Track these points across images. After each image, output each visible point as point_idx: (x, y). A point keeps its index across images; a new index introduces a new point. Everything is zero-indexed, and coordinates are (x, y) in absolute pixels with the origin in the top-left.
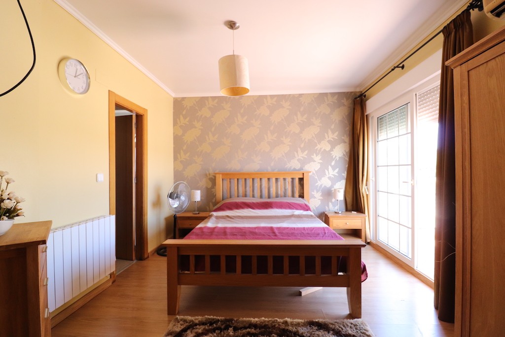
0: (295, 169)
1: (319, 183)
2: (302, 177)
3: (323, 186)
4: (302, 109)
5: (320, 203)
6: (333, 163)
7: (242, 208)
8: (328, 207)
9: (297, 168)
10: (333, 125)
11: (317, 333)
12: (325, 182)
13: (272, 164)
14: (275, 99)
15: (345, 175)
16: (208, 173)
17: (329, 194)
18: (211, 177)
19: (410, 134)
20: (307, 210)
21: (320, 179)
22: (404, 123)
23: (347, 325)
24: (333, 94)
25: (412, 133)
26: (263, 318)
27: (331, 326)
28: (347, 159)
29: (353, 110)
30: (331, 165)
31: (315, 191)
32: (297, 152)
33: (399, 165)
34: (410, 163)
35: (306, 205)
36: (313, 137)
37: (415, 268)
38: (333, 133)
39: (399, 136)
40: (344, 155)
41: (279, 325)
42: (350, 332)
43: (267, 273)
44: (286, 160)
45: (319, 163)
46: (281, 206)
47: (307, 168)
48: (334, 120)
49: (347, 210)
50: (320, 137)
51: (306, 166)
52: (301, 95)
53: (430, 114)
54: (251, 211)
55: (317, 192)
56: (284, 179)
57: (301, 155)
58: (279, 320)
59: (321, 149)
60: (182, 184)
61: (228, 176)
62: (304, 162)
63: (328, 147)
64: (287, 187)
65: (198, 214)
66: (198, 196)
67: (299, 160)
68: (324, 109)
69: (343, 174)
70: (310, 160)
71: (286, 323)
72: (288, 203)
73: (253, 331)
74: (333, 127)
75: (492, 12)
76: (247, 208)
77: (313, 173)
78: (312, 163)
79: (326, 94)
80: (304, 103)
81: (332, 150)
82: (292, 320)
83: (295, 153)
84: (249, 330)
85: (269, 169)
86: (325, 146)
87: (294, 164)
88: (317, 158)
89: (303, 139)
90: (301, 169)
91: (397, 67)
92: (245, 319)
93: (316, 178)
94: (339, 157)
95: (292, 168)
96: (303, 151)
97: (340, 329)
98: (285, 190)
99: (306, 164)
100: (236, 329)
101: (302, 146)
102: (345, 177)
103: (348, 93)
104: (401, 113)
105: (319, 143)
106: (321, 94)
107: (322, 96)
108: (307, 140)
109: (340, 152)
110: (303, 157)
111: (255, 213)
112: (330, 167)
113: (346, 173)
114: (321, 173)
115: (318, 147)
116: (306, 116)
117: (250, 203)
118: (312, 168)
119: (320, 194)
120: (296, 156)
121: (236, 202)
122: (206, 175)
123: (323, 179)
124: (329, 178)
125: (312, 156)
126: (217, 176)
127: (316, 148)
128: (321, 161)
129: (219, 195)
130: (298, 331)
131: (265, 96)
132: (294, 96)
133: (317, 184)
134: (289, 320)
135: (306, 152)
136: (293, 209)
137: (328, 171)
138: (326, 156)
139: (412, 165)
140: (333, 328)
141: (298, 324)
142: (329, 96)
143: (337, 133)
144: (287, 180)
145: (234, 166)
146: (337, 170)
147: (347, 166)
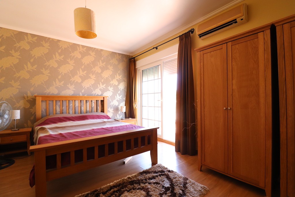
0: (98, 95)
1: (112, 104)
2: (103, 100)
3: (114, 105)
4: (102, 59)
5: (112, 115)
6: (119, 92)
7: (65, 121)
8: (117, 117)
9: (99, 95)
10: (119, 71)
11: (147, 176)
12: (115, 103)
13: (83, 91)
14: (85, 48)
15: (125, 99)
16: (25, 95)
17: (116, 109)
18: (29, 99)
19: (160, 79)
20: (109, 119)
21: (112, 101)
22: (157, 74)
23: (156, 168)
24: (119, 54)
25: (162, 78)
26: (115, 181)
27: (150, 171)
28: (126, 90)
29: (129, 65)
30: (118, 94)
31: (110, 108)
32: (99, 84)
33: (154, 93)
34: (160, 92)
35: (107, 116)
36: (109, 76)
37: (163, 139)
38: (119, 75)
39: (154, 80)
40: (124, 88)
41: (127, 180)
42: (159, 170)
43: (114, 153)
44: (92, 89)
45: (112, 92)
46: (93, 117)
47: (106, 94)
48: (119, 68)
49: (126, 118)
50: (113, 77)
51: (104, 93)
52: (102, 50)
53: (170, 71)
54: (73, 123)
55: (111, 109)
56: (91, 101)
57: (102, 86)
58: (125, 178)
59: (113, 84)
60: (5, 104)
61: (47, 98)
62: (103, 91)
63: (117, 83)
64: (93, 106)
65: (18, 130)
66: (17, 115)
67: (100, 89)
68: (114, 61)
69: (124, 99)
70: (107, 90)
71: (129, 178)
72: (97, 115)
73: (116, 189)
74: (119, 72)
75: (199, 35)
76: (69, 121)
77: (109, 98)
78: (108, 92)
79: (116, 53)
80: (104, 55)
81: (118, 85)
82: (131, 176)
83: (98, 85)
84: (112, 190)
85: (81, 94)
86: (115, 82)
87: (97, 92)
88: (111, 89)
89: (103, 77)
90: (102, 95)
91: (155, 48)
92: (104, 186)
93: (110, 100)
94: (122, 89)
95: (96, 94)
96: (103, 84)
97: (155, 170)
98: (92, 108)
99: (105, 92)
100: (104, 193)
101: (102, 81)
102: (125, 100)
103: (126, 55)
104: (155, 69)
105: (112, 80)
106: (113, 52)
107: (113, 54)
108: (105, 78)
109: (122, 86)
110: (103, 88)
111: (76, 123)
112: (117, 94)
113: (125, 98)
114: (113, 97)
115: (112, 82)
116: (104, 63)
117: (70, 117)
118: (108, 94)
119: (112, 109)
120: (99, 86)
121: (58, 117)
122: (24, 97)
123: (114, 101)
124: (117, 100)
125: (108, 88)
126: (37, 98)
127: (110, 83)
128: (113, 91)
129: (39, 113)
130: (138, 179)
131: (79, 45)
132: (97, 49)
133: (111, 104)
134: (130, 176)
135: (105, 85)
136: (101, 119)
137: (117, 96)
138: (116, 88)
139: (162, 93)
140: (151, 171)
141: (135, 176)
142: (117, 55)
143: (121, 76)
144: (93, 101)
145: (53, 91)
146: (121, 96)
147: (126, 94)
